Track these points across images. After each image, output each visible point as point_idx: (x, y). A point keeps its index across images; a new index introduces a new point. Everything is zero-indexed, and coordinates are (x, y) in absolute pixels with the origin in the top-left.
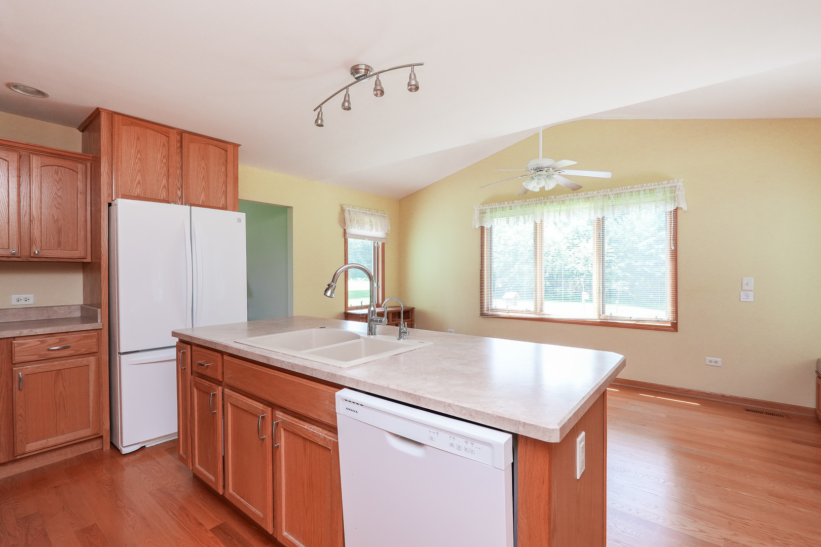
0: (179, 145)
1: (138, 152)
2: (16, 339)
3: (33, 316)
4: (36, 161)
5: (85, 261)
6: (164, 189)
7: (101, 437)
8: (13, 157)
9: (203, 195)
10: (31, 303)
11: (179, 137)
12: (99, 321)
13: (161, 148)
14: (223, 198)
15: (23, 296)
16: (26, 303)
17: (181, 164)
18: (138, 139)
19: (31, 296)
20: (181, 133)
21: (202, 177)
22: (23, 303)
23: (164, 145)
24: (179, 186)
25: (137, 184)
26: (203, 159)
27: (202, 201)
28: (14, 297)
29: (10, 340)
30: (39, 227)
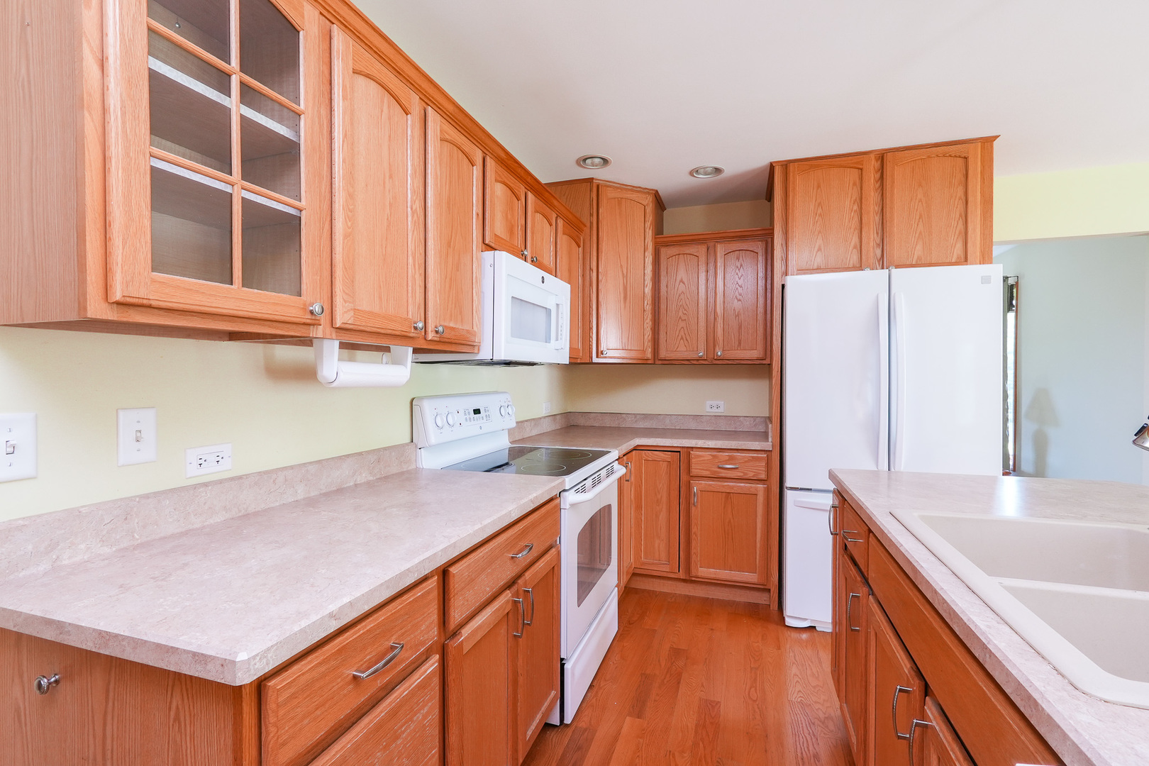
0: (878, 175)
1: (819, 206)
2: (694, 450)
3: (723, 426)
4: (720, 249)
5: (764, 362)
6: (855, 250)
7: (769, 590)
8: (701, 250)
9: (919, 247)
10: (721, 411)
11: (879, 162)
12: (770, 440)
13: (851, 188)
14: (959, 246)
15: (714, 403)
16: (717, 410)
17: (881, 206)
18: (819, 186)
19: (721, 403)
20: (882, 156)
21: (918, 217)
22: (715, 411)
23: (854, 184)
24: (878, 242)
25: (817, 252)
26: (920, 185)
27: (918, 257)
28: (709, 403)
29: (689, 450)
30: (722, 326)
